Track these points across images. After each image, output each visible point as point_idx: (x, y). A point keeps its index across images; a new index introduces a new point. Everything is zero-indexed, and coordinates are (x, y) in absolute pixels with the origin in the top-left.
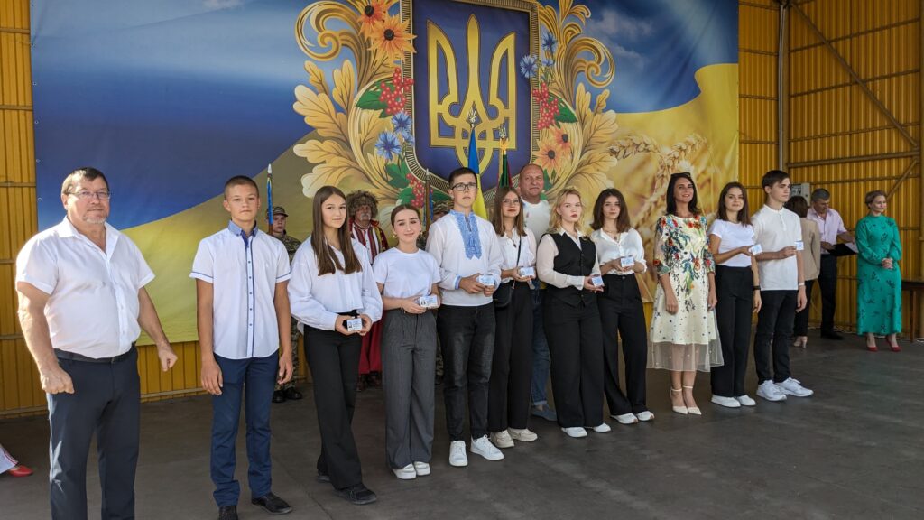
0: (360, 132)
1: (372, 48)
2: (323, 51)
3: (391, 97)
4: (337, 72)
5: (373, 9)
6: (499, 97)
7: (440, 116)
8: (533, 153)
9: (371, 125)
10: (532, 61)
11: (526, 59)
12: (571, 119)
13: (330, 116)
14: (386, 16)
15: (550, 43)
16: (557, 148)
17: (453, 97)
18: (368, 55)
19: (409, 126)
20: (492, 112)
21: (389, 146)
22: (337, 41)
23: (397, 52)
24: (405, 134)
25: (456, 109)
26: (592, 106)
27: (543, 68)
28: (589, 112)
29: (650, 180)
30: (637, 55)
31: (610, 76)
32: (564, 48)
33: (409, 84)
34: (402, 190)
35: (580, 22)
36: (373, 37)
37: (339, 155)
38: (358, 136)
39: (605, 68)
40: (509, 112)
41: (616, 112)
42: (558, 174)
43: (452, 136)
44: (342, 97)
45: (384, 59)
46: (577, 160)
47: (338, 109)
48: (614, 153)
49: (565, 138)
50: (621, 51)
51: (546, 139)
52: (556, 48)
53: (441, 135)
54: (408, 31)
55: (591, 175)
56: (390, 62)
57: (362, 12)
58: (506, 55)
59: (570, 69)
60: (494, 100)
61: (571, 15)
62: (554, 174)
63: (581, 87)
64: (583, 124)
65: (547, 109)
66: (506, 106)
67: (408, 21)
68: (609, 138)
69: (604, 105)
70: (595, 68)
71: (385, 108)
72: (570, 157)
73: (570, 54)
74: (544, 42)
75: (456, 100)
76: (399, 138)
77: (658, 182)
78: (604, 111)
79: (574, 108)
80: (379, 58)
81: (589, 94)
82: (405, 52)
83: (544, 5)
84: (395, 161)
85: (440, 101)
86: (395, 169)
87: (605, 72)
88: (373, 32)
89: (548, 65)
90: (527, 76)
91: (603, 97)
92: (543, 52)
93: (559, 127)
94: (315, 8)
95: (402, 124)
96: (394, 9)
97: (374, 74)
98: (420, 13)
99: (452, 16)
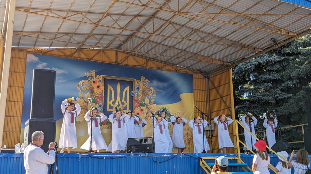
2: (83, 90)
3: (98, 100)
4: (86, 95)
5: (95, 82)
6: (125, 100)
7: (110, 104)
10: (134, 92)
11: (132, 92)
12: (144, 106)
13: (84, 104)
14: (98, 83)
15: (138, 88)
16: (140, 112)
17: (113, 100)
18: (93, 91)
19: (102, 106)
20: (123, 104)
22: (85, 87)
23: (100, 90)
24: (101, 108)
25: (114, 103)
26: (149, 103)
30: (162, 91)
31: (155, 96)
32: (142, 89)
33: (102, 97)
35: (147, 83)
40: (127, 104)
41: (156, 104)
43: (113, 109)
46: (145, 115)
47: (86, 102)
49: (142, 110)
50: (158, 90)
51: (137, 110)
52: (140, 90)
54: (103, 86)
55: (149, 119)
56: (98, 92)
57: (92, 82)
58: (127, 91)
59: (144, 94)
60: (123, 101)
61: (144, 82)
63: (147, 98)
64: (147, 107)
65: (137, 103)
66: (127, 102)
67: (103, 84)
68: (154, 110)
69: (153, 102)
70: (150, 94)
71: (96, 102)
72: (143, 115)
73: (144, 91)
78: (153, 104)
80: (96, 92)
81: (149, 100)
82: (102, 90)
83: (137, 80)
85: (110, 101)
87: (153, 94)
88: (95, 86)
89: (138, 93)
90: (132, 95)
91: (153, 101)
92: (136, 90)
93: (140, 107)
94: (82, 82)
95: (100, 106)
96: (100, 81)
97: (95, 95)
98: (106, 82)
99: (114, 82)
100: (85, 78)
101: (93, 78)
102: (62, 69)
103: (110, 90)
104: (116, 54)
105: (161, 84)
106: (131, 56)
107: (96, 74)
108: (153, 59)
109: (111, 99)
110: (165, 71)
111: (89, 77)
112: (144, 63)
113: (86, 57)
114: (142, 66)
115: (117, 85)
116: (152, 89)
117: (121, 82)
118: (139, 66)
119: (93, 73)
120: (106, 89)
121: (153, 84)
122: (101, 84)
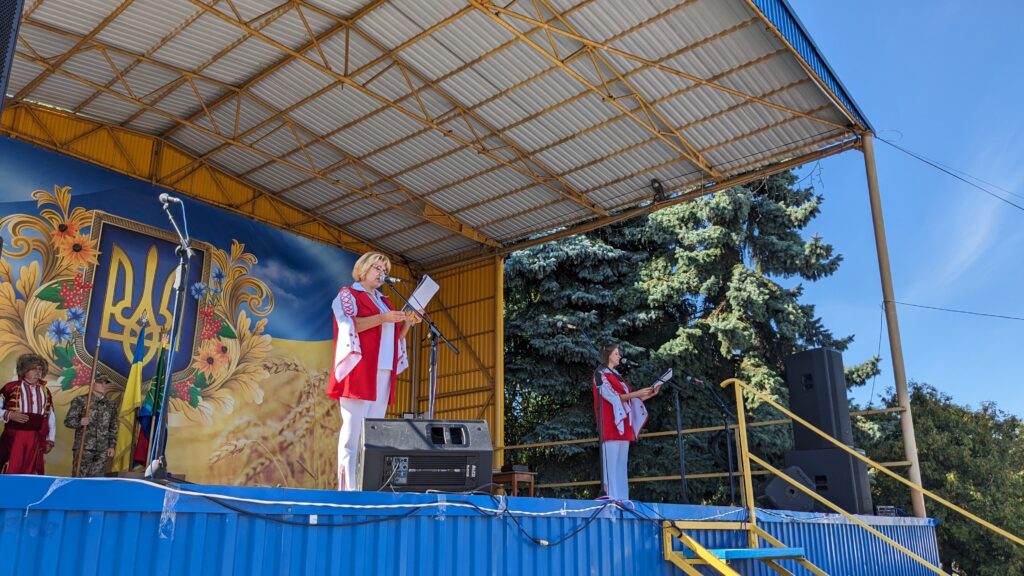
0: (35, 316)
1: (60, 255)
2: (16, 250)
3: (69, 295)
4: (24, 268)
5: (66, 227)
6: (167, 309)
7: (112, 315)
8: (193, 357)
9: (47, 313)
10: (203, 287)
11: (197, 285)
12: (232, 336)
13: (10, 300)
14: (77, 234)
15: (219, 276)
16: (217, 357)
17: (127, 302)
18: (55, 259)
19: (82, 320)
20: (161, 320)
21: (60, 332)
22: (29, 245)
23: (81, 261)
24: (77, 325)
25: (127, 313)
26: (251, 328)
27: (212, 293)
28: (248, 333)
29: (297, 394)
30: (294, 298)
31: (270, 309)
32: (232, 281)
33: (88, 287)
34: (65, 369)
35: (249, 267)
36: (62, 247)
37: (12, 333)
38: (32, 319)
39: (266, 302)
41: (273, 336)
42: (215, 377)
43: (121, 333)
44: (24, 288)
45: (69, 265)
46: (233, 368)
47: (18, 296)
48: (266, 367)
49: (224, 350)
50: (281, 292)
51: (208, 347)
52: (224, 282)
53: (110, 329)
54: (94, 248)
55: (244, 382)
56: (74, 268)
57: (56, 227)
59: (235, 298)
60: (163, 310)
61: (240, 259)
62: (211, 377)
63: (243, 313)
64: (241, 341)
65: (211, 325)
67: (95, 241)
68: (264, 355)
69: (262, 329)
70: (257, 301)
71: (62, 301)
72: (227, 365)
73: (236, 288)
74: (214, 275)
75: (129, 305)
76: (72, 327)
77: (304, 396)
78: (262, 334)
79: (235, 328)
80: (65, 263)
81: (249, 320)
82: (89, 263)
83: (218, 248)
84: (64, 344)
85: (115, 304)
86: (62, 351)
87: (265, 304)
88: (63, 244)
89: (216, 292)
90: (196, 297)
91: (262, 323)
92: (212, 282)
93: (220, 340)
94: (15, 218)
95: (76, 317)
96: (85, 230)
97: (58, 275)
98: (110, 237)
99: (137, 244)
100: (30, 207)
101: (62, 214)
103: (121, 265)
104: (157, 153)
105: (291, 276)
106: (204, 169)
107: (75, 202)
108: (274, 194)
109: (119, 296)
110: (308, 237)
111: (44, 206)
112: (244, 199)
114: (238, 208)
115: (147, 255)
116: (264, 286)
118: (231, 206)
119: (64, 196)
120: (104, 261)
121: (265, 271)
122: (90, 241)
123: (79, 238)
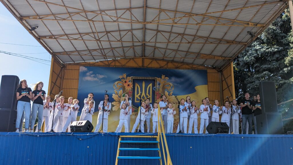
1: (125, 87)
2: (117, 88)
5: (126, 82)
7: (137, 97)
11: (154, 87)
14: (128, 83)
15: (159, 84)
18: (125, 89)
20: (147, 96)
22: (120, 87)
25: (140, 96)
26: (169, 95)
28: (168, 96)
30: (179, 85)
31: (173, 89)
32: (162, 85)
33: (131, 92)
35: (166, 80)
39: (172, 87)
41: (175, 95)
44: (120, 95)
47: (119, 97)
48: (174, 103)
51: (158, 101)
53: (137, 100)
54: (132, 84)
56: (128, 89)
57: (124, 82)
58: (150, 87)
59: (164, 88)
60: (147, 94)
61: (164, 79)
63: (166, 92)
65: (158, 96)
66: (150, 96)
68: (172, 100)
69: (172, 94)
70: (169, 88)
73: (164, 86)
81: (168, 93)
82: (131, 88)
83: (158, 78)
85: (137, 95)
88: (126, 85)
89: (159, 88)
90: (154, 90)
92: (158, 86)
94: (117, 82)
96: (130, 81)
97: (126, 91)
98: (134, 81)
99: (140, 81)
100: (119, 80)
101: (125, 79)
102: (103, 75)
104: (143, 61)
105: (178, 80)
106: (154, 61)
107: (127, 76)
108: (172, 61)
110: (182, 69)
111: (121, 79)
112: (164, 65)
113: (120, 65)
114: (162, 67)
116: (171, 84)
117: (146, 81)
118: (160, 67)
119: (125, 75)
120: (134, 86)
121: (171, 80)
122: (131, 83)
123: (129, 83)
